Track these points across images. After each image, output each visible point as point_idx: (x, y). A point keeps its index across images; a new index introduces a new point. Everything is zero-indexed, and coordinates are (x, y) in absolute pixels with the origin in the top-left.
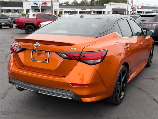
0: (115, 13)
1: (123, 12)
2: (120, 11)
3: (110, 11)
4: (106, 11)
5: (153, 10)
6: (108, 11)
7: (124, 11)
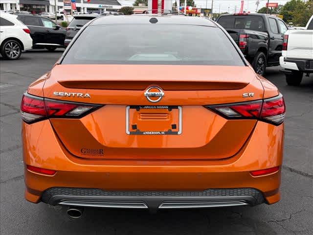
0: (26, 8)
1: (43, 7)
2: (37, 5)
3: (15, 4)
4: (6, 4)
5: (100, 6)
6: (11, 4)
7: (44, 5)
